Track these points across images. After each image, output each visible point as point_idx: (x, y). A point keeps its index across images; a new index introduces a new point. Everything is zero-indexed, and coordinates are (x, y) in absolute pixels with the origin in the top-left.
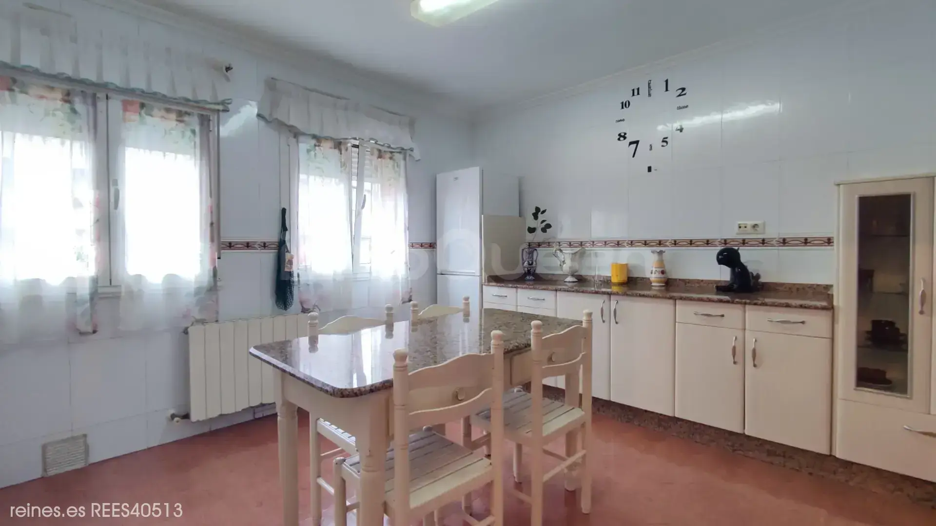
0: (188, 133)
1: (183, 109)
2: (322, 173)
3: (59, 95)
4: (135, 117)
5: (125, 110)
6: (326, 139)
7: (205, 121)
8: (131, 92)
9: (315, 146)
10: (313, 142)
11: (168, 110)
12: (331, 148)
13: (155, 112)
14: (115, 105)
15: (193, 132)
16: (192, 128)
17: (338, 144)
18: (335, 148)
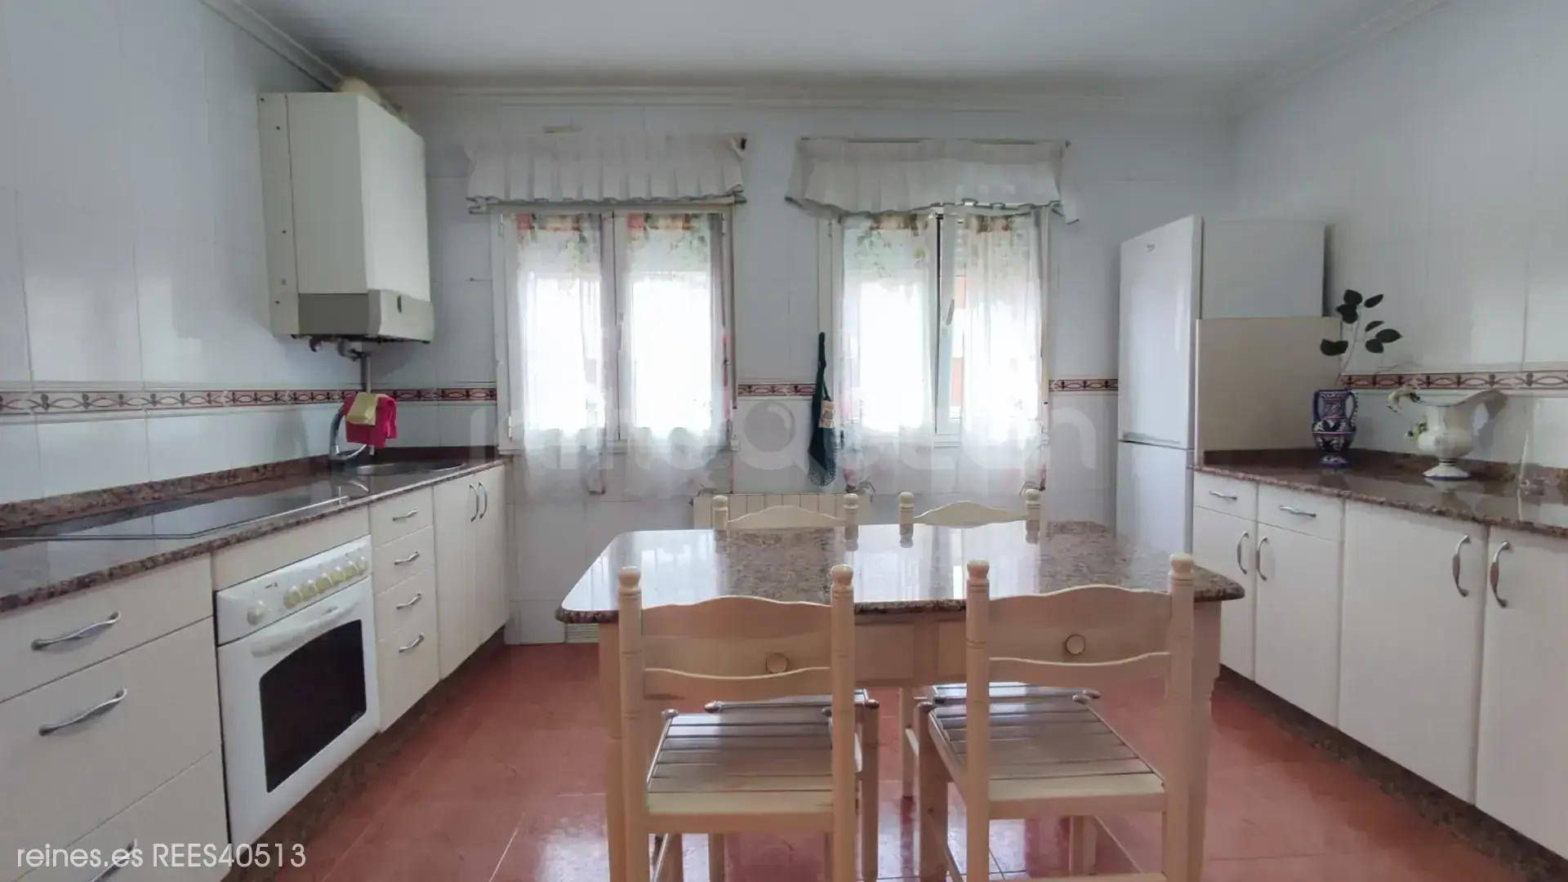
0: (696, 243)
1: (691, 212)
3: (569, 223)
4: (639, 233)
5: (630, 226)
6: (890, 214)
7: (715, 221)
8: (632, 203)
9: (872, 229)
10: (868, 223)
11: (674, 217)
12: (899, 228)
13: (661, 223)
14: (621, 222)
15: (702, 239)
16: (701, 234)
17: (911, 220)
18: (906, 227)
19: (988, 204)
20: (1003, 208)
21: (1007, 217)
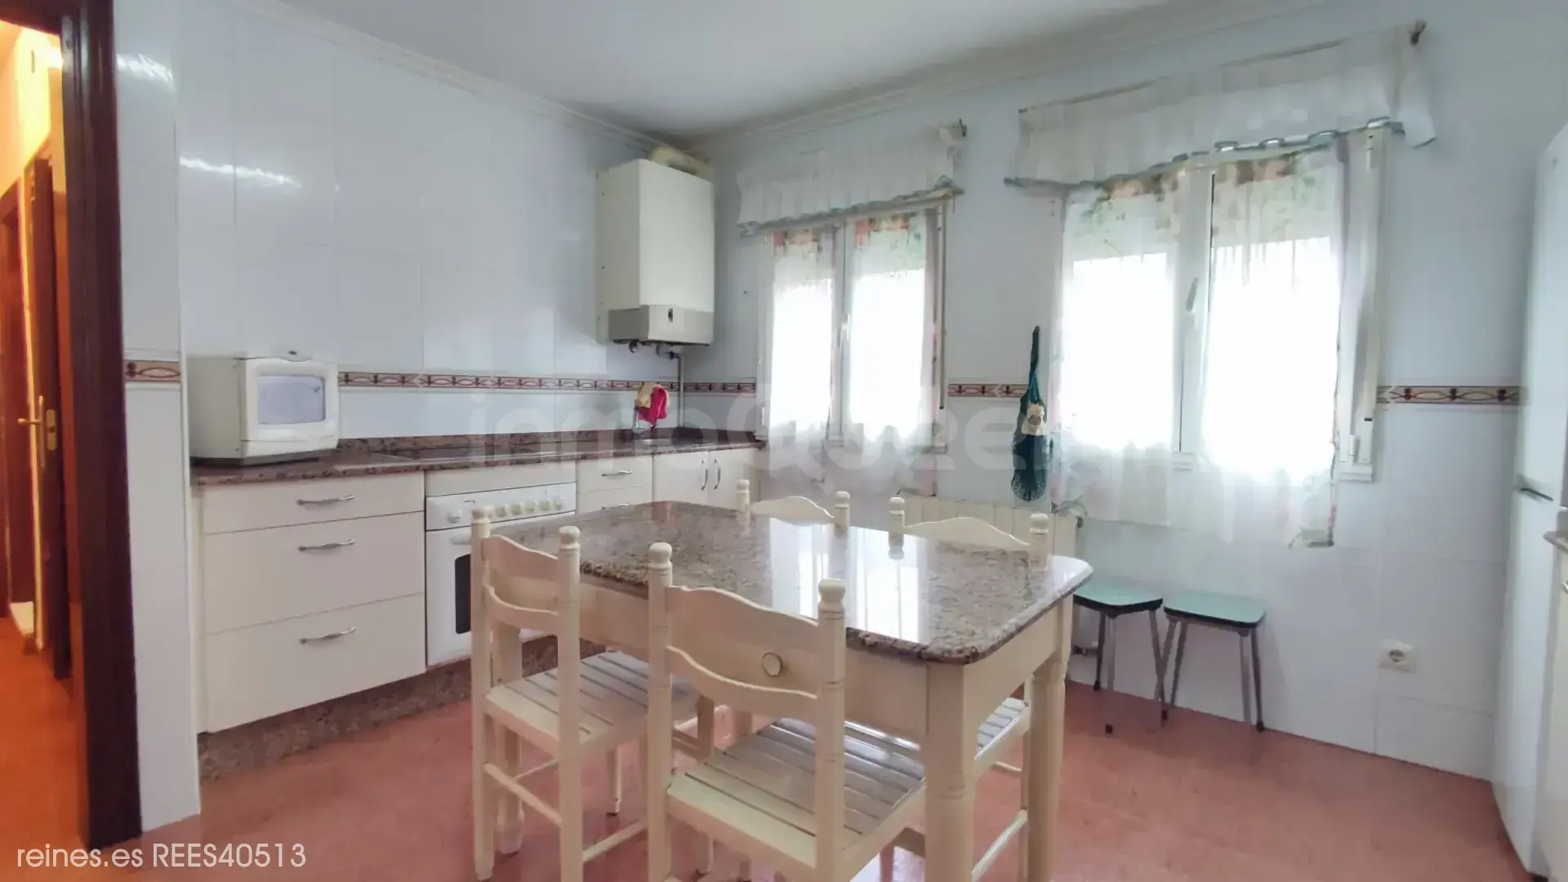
0: (913, 241)
1: (909, 210)
2: (1113, 248)
3: (810, 237)
4: (865, 238)
5: (857, 232)
6: (1125, 179)
7: (931, 215)
8: (863, 208)
9: (1101, 200)
10: (1099, 193)
11: (894, 218)
12: (1136, 194)
13: (884, 225)
14: (851, 229)
15: (918, 237)
16: (917, 232)
17: (1154, 181)
18: (1147, 191)
19: (1256, 144)
20: (1283, 145)
21: (1286, 157)
